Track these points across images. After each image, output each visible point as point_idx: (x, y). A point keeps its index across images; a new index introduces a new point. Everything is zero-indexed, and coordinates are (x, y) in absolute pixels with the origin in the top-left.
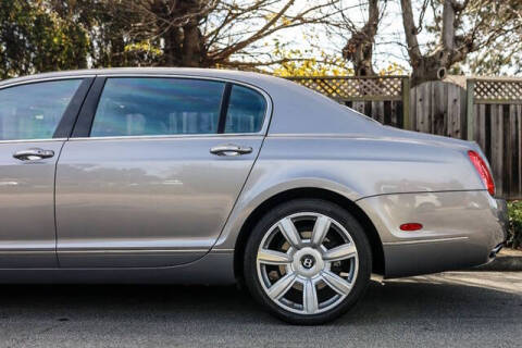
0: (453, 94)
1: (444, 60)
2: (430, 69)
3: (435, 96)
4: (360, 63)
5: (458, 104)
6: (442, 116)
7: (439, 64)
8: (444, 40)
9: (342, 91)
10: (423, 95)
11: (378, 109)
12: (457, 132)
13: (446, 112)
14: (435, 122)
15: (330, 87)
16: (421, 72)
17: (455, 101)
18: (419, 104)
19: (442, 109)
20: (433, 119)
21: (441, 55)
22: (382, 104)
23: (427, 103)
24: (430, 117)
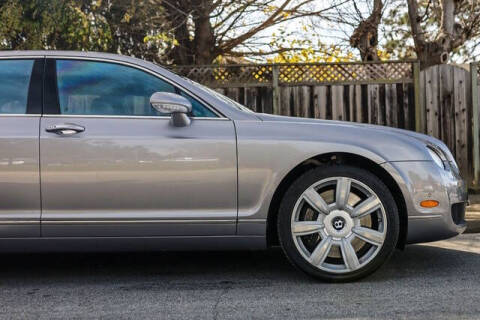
0: (459, 76)
1: (446, 46)
2: (433, 54)
3: (442, 78)
4: (367, 50)
5: (464, 85)
6: (449, 96)
7: (442, 49)
8: (445, 28)
9: (358, 75)
10: (432, 77)
11: (391, 91)
12: (463, 110)
13: (453, 92)
14: (444, 102)
15: (346, 72)
16: (424, 57)
17: (461, 82)
18: (428, 85)
19: (449, 89)
20: (441, 99)
21: (444, 41)
22: (394, 86)
23: (435, 85)
24: (438, 97)
